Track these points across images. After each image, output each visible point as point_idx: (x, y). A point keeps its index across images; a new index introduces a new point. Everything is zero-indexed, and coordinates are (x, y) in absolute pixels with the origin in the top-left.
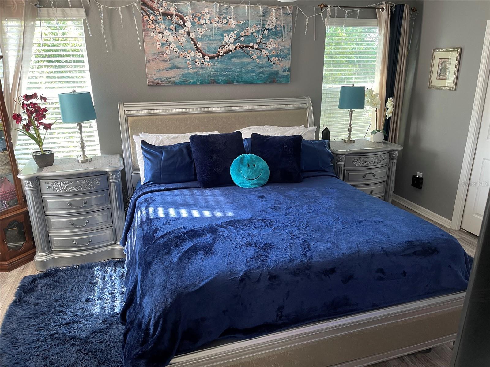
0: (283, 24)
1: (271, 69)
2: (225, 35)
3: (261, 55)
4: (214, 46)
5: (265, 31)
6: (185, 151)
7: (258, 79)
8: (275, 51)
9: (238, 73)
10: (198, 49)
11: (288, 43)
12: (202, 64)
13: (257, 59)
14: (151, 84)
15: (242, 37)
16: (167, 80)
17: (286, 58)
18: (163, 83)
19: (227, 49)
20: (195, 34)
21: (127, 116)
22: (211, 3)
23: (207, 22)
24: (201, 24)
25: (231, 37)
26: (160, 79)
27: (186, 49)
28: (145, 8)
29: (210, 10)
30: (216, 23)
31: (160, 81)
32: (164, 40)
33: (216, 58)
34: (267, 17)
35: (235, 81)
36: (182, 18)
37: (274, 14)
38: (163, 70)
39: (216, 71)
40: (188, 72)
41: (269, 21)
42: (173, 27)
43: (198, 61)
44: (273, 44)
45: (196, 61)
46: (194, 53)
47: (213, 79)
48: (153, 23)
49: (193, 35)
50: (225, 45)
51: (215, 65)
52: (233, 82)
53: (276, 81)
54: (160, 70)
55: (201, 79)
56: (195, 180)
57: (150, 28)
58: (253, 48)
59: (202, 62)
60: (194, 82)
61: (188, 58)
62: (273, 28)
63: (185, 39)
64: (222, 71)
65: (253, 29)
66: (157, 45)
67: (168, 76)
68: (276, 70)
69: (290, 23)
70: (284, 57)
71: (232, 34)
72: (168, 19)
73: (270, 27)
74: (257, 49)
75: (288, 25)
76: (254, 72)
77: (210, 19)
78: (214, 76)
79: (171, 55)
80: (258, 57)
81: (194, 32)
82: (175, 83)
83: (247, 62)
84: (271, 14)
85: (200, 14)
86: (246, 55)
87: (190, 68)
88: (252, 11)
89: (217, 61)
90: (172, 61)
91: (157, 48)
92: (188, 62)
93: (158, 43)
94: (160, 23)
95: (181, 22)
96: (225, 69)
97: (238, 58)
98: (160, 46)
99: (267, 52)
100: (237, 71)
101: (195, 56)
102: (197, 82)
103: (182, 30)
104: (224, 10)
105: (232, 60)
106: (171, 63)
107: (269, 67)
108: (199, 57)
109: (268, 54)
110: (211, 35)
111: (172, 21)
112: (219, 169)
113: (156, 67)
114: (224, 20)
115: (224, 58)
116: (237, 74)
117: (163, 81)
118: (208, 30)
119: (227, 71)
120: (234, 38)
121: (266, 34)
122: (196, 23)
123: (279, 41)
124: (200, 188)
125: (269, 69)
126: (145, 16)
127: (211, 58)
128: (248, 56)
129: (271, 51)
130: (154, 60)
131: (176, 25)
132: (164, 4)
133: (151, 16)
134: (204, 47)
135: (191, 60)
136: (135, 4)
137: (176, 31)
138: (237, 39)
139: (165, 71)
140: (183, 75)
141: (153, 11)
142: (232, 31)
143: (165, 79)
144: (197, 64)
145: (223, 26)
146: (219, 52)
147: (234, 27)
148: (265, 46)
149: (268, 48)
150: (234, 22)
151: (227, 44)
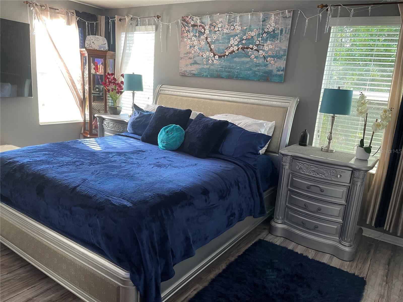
0: (281, 27)
1: (266, 68)
2: (232, 38)
3: (259, 56)
4: (222, 47)
5: (264, 34)
7: (254, 76)
8: (272, 52)
9: (238, 70)
10: (211, 50)
11: (285, 44)
12: (213, 62)
14: (181, 74)
15: (244, 40)
17: (282, 58)
19: (232, 50)
20: (211, 39)
22: (223, 15)
23: (220, 29)
24: (216, 31)
25: (236, 40)
26: (186, 71)
28: (184, 22)
29: (223, 20)
30: (226, 29)
32: (191, 44)
33: (223, 57)
34: (267, 21)
35: (235, 77)
36: (203, 28)
37: (273, 19)
38: (188, 65)
39: (222, 68)
41: (268, 26)
42: (197, 34)
43: (211, 59)
45: (209, 59)
46: (208, 53)
47: (219, 74)
48: (187, 32)
49: (209, 40)
50: (230, 47)
51: (222, 62)
52: (233, 78)
53: (269, 80)
55: (211, 73)
57: (185, 36)
58: (252, 49)
59: (213, 60)
60: (206, 75)
61: (204, 57)
62: (272, 31)
63: (204, 43)
64: (226, 68)
65: (254, 33)
66: (187, 47)
67: (191, 70)
68: (271, 69)
69: (289, 25)
70: (280, 57)
71: (236, 38)
72: (195, 29)
73: (269, 30)
74: (255, 50)
75: (286, 28)
76: (251, 70)
77: (221, 27)
78: (220, 71)
79: (194, 54)
80: (255, 57)
81: (210, 37)
82: (194, 75)
83: (246, 61)
84: (271, 19)
85: (215, 23)
87: (205, 64)
88: (255, 17)
89: (223, 60)
90: (195, 59)
91: (187, 50)
92: (204, 59)
93: (188, 46)
94: (191, 32)
95: (203, 30)
96: (228, 66)
97: (239, 58)
98: (188, 48)
99: (264, 53)
100: (237, 68)
101: (209, 56)
102: (208, 75)
103: (203, 36)
104: (232, 19)
105: (234, 59)
106: (193, 60)
108: (212, 56)
109: (265, 55)
111: (198, 30)
113: (185, 63)
114: (232, 27)
115: (229, 57)
116: (237, 71)
117: (188, 73)
118: (219, 36)
119: (229, 68)
120: (238, 41)
121: (264, 37)
122: (212, 30)
123: (276, 43)
125: (264, 67)
126: (183, 28)
127: (220, 57)
128: (247, 55)
129: (267, 52)
130: (184, 58)
131: (200, 33)
132: (194, 19)
133: (186, 27)
134: (215, 48)
135: (206, 58)
136: (179, 21)
137: (199, 37)
138: (240, 42)
139: (189, 66)
140: (200, 69)
141: (188, 24)
142: (237, 35)
143: (189, 71)
144: (210, 61)
145: (230, 32)
146: (225, 53)
147: (238, 32)
148: (263, 48)
149: (265, 49)
150: (240, 28)
151: (232, 46)
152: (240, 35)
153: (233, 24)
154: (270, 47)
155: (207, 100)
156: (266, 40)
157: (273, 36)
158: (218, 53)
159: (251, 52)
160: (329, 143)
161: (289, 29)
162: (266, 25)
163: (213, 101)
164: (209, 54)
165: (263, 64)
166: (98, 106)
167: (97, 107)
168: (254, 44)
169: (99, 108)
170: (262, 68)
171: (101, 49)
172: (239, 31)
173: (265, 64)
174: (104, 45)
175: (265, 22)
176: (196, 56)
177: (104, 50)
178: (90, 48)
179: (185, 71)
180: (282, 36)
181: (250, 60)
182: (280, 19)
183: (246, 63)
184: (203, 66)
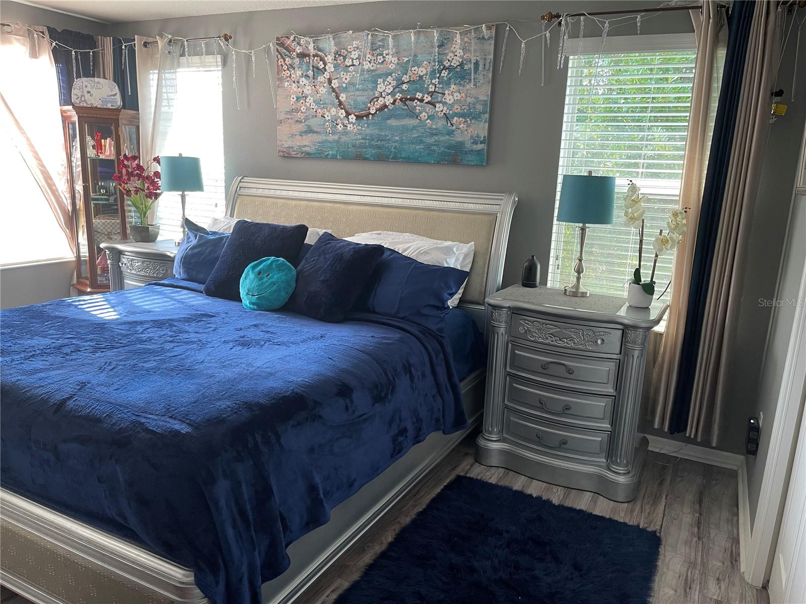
0: (474, 58)
1: (451, 139)
2: (380, 80)
3: (435, 114)
4: (362, 98)
5: (444, 71)
7: (429, 154)
8: (460, 106)
9: (396, 144)
10: (340, 103)
11: (485, 91)
12: (345, 128)
13: (427, 120)
14: (281, 154)
15: (405, 83)
16: (300, 150)
17: (480, 118)
18: (294, 154)
19: (382, 103)
20: (338, 82)
21: (238, 195)
22: (360, 33)
23: (355, 62)
24: (347, 66)
25: (388, 84)
26: (292, 147)
28: (281, 49)
29: (360, 44)
30: (367, 62)
31: (291, 150)
32: (300, 93)
33: (365, 118)
34: (448, 47)
35: (391, 157)
36: (322, 59)
37: (459, 41)
38: (296, 135)
39: (364, 139)
40: (326, 138)
41: (451, 54)
42: (310, 73)
43: (340, 122)
44: (455, 94)
45: (337, 122)
46: (335, 110)
47: (360, 152)
48: (288, 69)
49: (335, 84)
50: (378, 97)
51: (364, 129)
52: (389, 158)
54: (293, 136)
55: (342, 150)
57: (285, 76)
58: (421, 100)
59: (345, 124)
60: (333, 155)
61: (327, 118)
62: (457, 66)
63: (325, 90)
64: (373, 140)
65: (423, 69)
66: (292, 99)
67: (302, 145)
68: (460, 139)
69: (489, 54)
70: (476, 117)
71: (389, 79)
72: (305, 61)
73: (452, 64)
74: (428, 103)
75: (485, 59)
76: (422, 142)
78: (362, 146)
79: (306, 113)
80: (429, 117)
81: (338, 78)
82: (308, 156)
83: (411, 126)
84: (454, 42)
85: (346, 50)
86: (411, 113)
87: (329, 133)
88: (423, 38)
89: (366, 123)
90: (307, 123)
91: (291, 104)
92: (327, 124)
93: (292, 96)
94: (297, 68)
95: (321, 65)
96: (377, 136)
97: (397, 119)
98: (294, 100)
99: (445, 108)
100: (395, 139)
101: (337, 115)
102: (337, 155)
103: (322, 77)
104: (379, 41)
105: (388, 121)
106: (306, 125)
107: (447, 135)
109: (447, 112)
111: (311, 64)
113: (288, 131)
114: (379, 57)
115: (376, 118)
116: (394, 145)
118: (355, 75)
119: (379, 140)
120: (393, 86)
121: (444, 77)
122: (340, 64)
123: (467, 88)
125: (447, 137)
126: (280, 60)
127: (358, 117)
129: (452, 105)
130: (286, 121)
131: (315, 70)
132: (301, 41)
133: (287, 59)
134: (349, 100)
135: (330, 121)
136: (270, 45)
137: (314, 79)
138: (397, 87)
139: (298, 137)
140: (319, 143)
141: (289, 52)
142: (390, 74)
143: (298, 148)
144: (338, 127)
145: (376, 67)
146: (369, 109)
147: (393, 68)
148: (442, 98)
149: (447, 101)
150: (395, 60)
151: (381, 96)
152: (397, 74)
153: (380, 52)
154: (457, 96)
155: (339, 205)
156: (448, 84)
157: (460, 74)
158: (354, 111)
159: (419, 107)
160: (578, 279)
161: (491, 62)
162: (446, 54)
163: (351, 207)
164: (337, 113)
165: (445, 130)
166: (106, 226)
167: (104, 228)
168: (425, 92)
169: (109, 231)
170: (443, 138)
171: (106, 106)
172: (394, 66)
173: (449, 130)
174: (113, 97)
175: (444, 47)
176: (310, 116)
177: (114, 108)
178: (81, 104)
179: (289, 147)
180: (479, 74)
181: (420, 123)
182: (473, 41)
183: (411, 128)
184: (326, 136)
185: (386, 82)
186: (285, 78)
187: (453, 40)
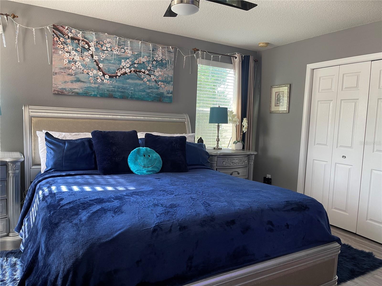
0: (167, 59)
1: (158, 91)
2: (123, 60)
3: (151, 79)
4: (113, 68)
5: (154, 62)
6: (87, 144)
7: (148, 97)
8: (161, 77)
9: (132, 91)
10: (99, 69)
11: (171, 73)
12: (102, 81)
13: (147, 82)
14: (56, 92)
15: (136, 64)
16: (71, 91)
17: (170, 83)
18: (67, 93)
19: (124, 71)
20: (98, 57)
21: (31, 117)
22: (112, 36)
23: (108, 49)
24: (104, 50)
25: (127, 63)
26: (65, 89)
27: (89, 67)
28: (56, 31)
29: (111, 41)
30: (115, 51)
31: (64, 91)
32: (71, 59)
33: (114, 77)
36: (87, 43)
37: (161, 50)
38: (68, 82)
39: (114, 88)
40: (91, 85)
41: (157, 55)
42: (79, 49)
44: (159, 72)
45: (98, 78)
46: (96, 71)
47: (112, 94)
48: (62, 44)
49: (96, 58)
50: (122, 68)
51: (114, 83)
52: (128, 98)
54: (65, 82)
55: (101, 92)
56: (96, 168)
58: (144, 73)
59: (102, 79)
60: (95, 94)
62: (160, 60)
63: (89, 60)
64: (119, 88)
65: (145, 59)
66: (65, 61)
67: (73, 88)
68: (162, 91)
69: (173, 58)
70: (168, 83)
72: (75, 42)
73: (158, 59)
74: (147, 74)
75: (171, 60)
76: (145, 91)
77: (111, 47)
78: (112, 91)
79: (76, 71)
81: (97, 55)
82: (78, 94)
83: (140, 84)
84: (158, 50)
85: (103, 42)
86: (139, 78)
87: (92, 83)
88: (144, 46)
89: (115, 80)
90: (77, 76)
91: (64, 64)
92: (91, 78)
94: (69, 45)
95: (86, 46)
96: (121, 87)
97: (132, 80)
99: (155, 78)
100: (131, 89)
101: (97, 74)
102: (97, 95)
103: (87, 53)
104: (122, 42)
105: (127, 80)
106: (76, 77)
107: (156, 89)
108: (100, 75)
109: (156, 79)
110: (111, 59)
111: (79, 44)
112: (118, 159)
113: (62, 79)
114: (122, 50)
115: (121, 78)
116: (131, 91)
117: (67, 91)
118: (109, 55)
119: (123, 89)
120: (130, 64)
121: (154, 64)
122: (99, 48)
123: (164, 70)
124: (100, 174)
126: (55, 38)
127: (110, 77)
128: (140, 78)
129: (158, 77)
130: (60, 73)
131: (82, 48)
132: (73, 31)
133: (61, 38)
134: (105, 67)
135: (93, 77)
136: (48, 28)
137: (81, 53)
138: (132, 65)
139: (69, 83)
140: (85, 87)
141: (63, 35)
142: (129, 59)
143: (69, 89)
144: (98, 80)
145: (121, 54)
146: (117, 73)
148: (154, 73)
149: (156, 75)
150: (130, 52)
151: (124, 68)
152: (132, 59)
153: (123, 47)
156: (156, 67)
157: (161, 64)
158: (108, 73)
159: (143, 75)
160: (218, 143)
161: (173, 61)
165: (155, 87)
168: (146, 69)
170: (154, 90)
172: (130, 55)
173: (157, 87)
175: (154, 52)
176: (79, 73)
179: (62, 89)
181: (143, 83)
182: (166, 52)
183: (139, 85)
184: (90, 84)
185: (126, 62)
186: (59, 48)
187: (158, 49)
